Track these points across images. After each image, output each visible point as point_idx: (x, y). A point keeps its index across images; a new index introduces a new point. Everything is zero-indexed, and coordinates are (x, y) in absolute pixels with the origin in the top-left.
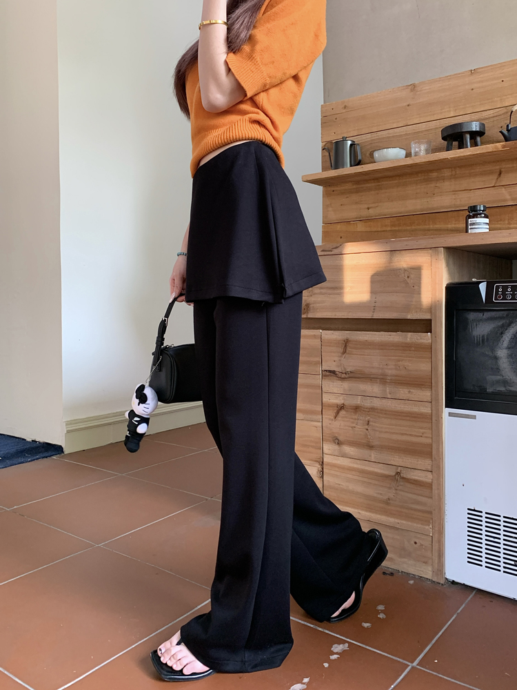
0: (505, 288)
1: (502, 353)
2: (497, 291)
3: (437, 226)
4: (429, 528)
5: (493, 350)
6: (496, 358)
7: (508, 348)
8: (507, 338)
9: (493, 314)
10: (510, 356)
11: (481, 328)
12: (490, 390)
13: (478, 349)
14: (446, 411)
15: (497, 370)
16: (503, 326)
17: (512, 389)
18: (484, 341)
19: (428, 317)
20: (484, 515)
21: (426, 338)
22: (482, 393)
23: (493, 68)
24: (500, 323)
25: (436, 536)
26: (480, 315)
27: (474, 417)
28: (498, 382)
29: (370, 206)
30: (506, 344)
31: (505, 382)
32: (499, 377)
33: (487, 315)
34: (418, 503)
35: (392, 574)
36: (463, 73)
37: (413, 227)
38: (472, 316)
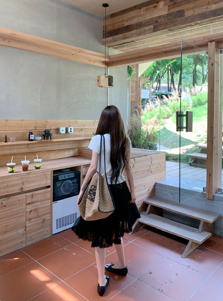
1: (62, 189)
2: (60, 177)
13: (58, 189)
14: (53, 203)
16: (62, 184)
18: (59, 187)
19: (50, 185)
20: (59, 219)
22: (59, 197)
26: (58, 182)
27: (57, 202)
28: (61, 194)
33: (60, 182)
34: (48, 223)
36: (20, 120)
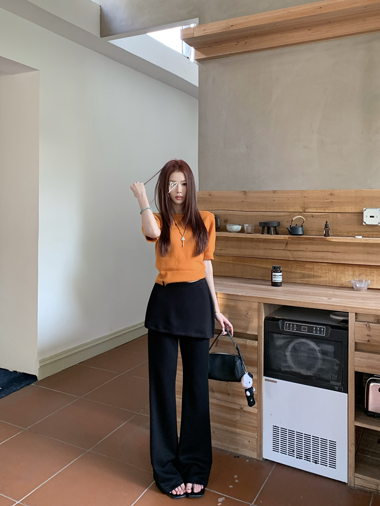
0: (290, 324)
1: (288, 354)
2: (286, 325)
3: (256, 265)
4: (255, 434)
5: (284, 352)
6: (285, 356)
7: (291, 352)
8: (290, 347)
9: (284, 336)
10: (292, 355)
11: (279, 342)
12: (283, 370)
13: (278, 351)
14: (264, 378)
15: (286, 361)
16: (288, 342)
17: (292, 370)
18: (280, 347)
19: (256, 334)
20: (280, 429)
21: (255, 343)
22: (280, 371)
23: (284, 192)
24: (288, 340)
25: (259, 438)
26: (279, 335)
28: (286, 366)
29: (222, 248)
30: (290, 350)
31: (289, 367)
32: (287, 365)
33: (282, 336)
34: (251, 422)
35: (238, 457)
36: (269, 191)
37: (244, 264)
38: (275, 335)
